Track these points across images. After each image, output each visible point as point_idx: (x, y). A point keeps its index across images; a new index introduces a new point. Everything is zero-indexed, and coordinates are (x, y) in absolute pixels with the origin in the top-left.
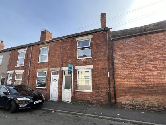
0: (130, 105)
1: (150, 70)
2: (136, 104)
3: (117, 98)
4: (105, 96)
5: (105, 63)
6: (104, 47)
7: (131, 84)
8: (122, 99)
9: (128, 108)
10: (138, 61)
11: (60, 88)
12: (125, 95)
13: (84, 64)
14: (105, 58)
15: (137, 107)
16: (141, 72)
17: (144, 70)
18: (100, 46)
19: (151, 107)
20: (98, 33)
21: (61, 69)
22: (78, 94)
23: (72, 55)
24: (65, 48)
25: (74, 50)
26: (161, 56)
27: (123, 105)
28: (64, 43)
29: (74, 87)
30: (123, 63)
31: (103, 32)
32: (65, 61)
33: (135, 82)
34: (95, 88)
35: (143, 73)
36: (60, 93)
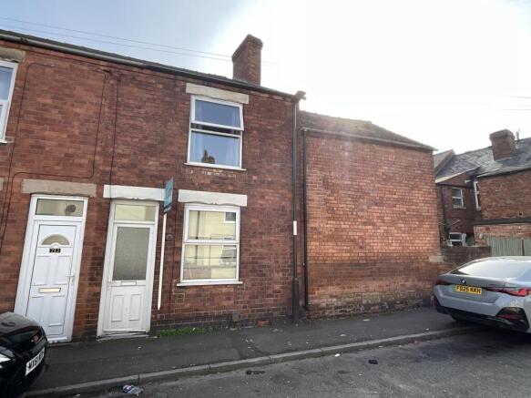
0: (337, 308)
1: (374, 224)
2: (348, 303)
3: (311, 294)
4: (279, 292)
5: (282, 194)
6: (282, 147)
7: (340, 255)
8: (320, 297)
9: (332, 316)
10: (355, 200)
11: (91, 279)
12: (328, 285)
13: (215, 186)
14: (284, 181)
15: (348, 310)
16: (360, 227)
17: (365, 224)
18: (271, 138)
19: (371, 305)
20: (267, 95)
21: (100, 193)
22: (187, 295)
23: (163, 141)
24: (127, 106)
25: (174, 127)
26: (390, 196)
27: (321, 312)
28: (123, 79)
29: (169, 270)
30: (326, 201)
31: (280, 98)
32: (125, 160)
33: (347, 251)
34: (251, 271)
35: (361, 230)
36: (88, 300)
